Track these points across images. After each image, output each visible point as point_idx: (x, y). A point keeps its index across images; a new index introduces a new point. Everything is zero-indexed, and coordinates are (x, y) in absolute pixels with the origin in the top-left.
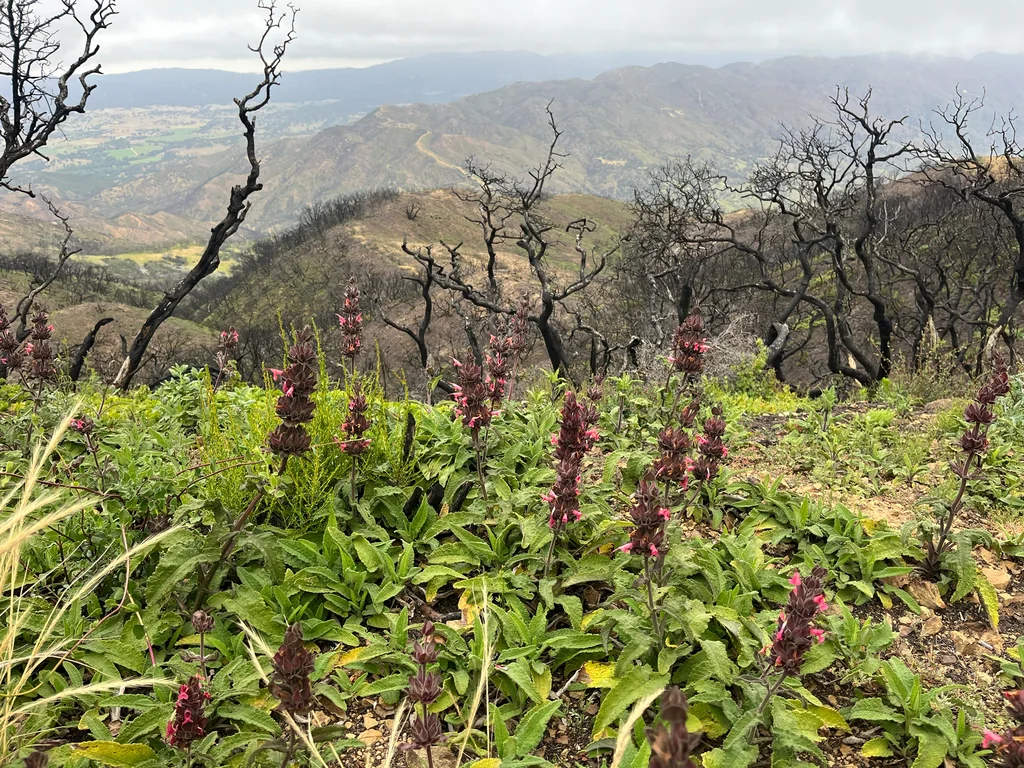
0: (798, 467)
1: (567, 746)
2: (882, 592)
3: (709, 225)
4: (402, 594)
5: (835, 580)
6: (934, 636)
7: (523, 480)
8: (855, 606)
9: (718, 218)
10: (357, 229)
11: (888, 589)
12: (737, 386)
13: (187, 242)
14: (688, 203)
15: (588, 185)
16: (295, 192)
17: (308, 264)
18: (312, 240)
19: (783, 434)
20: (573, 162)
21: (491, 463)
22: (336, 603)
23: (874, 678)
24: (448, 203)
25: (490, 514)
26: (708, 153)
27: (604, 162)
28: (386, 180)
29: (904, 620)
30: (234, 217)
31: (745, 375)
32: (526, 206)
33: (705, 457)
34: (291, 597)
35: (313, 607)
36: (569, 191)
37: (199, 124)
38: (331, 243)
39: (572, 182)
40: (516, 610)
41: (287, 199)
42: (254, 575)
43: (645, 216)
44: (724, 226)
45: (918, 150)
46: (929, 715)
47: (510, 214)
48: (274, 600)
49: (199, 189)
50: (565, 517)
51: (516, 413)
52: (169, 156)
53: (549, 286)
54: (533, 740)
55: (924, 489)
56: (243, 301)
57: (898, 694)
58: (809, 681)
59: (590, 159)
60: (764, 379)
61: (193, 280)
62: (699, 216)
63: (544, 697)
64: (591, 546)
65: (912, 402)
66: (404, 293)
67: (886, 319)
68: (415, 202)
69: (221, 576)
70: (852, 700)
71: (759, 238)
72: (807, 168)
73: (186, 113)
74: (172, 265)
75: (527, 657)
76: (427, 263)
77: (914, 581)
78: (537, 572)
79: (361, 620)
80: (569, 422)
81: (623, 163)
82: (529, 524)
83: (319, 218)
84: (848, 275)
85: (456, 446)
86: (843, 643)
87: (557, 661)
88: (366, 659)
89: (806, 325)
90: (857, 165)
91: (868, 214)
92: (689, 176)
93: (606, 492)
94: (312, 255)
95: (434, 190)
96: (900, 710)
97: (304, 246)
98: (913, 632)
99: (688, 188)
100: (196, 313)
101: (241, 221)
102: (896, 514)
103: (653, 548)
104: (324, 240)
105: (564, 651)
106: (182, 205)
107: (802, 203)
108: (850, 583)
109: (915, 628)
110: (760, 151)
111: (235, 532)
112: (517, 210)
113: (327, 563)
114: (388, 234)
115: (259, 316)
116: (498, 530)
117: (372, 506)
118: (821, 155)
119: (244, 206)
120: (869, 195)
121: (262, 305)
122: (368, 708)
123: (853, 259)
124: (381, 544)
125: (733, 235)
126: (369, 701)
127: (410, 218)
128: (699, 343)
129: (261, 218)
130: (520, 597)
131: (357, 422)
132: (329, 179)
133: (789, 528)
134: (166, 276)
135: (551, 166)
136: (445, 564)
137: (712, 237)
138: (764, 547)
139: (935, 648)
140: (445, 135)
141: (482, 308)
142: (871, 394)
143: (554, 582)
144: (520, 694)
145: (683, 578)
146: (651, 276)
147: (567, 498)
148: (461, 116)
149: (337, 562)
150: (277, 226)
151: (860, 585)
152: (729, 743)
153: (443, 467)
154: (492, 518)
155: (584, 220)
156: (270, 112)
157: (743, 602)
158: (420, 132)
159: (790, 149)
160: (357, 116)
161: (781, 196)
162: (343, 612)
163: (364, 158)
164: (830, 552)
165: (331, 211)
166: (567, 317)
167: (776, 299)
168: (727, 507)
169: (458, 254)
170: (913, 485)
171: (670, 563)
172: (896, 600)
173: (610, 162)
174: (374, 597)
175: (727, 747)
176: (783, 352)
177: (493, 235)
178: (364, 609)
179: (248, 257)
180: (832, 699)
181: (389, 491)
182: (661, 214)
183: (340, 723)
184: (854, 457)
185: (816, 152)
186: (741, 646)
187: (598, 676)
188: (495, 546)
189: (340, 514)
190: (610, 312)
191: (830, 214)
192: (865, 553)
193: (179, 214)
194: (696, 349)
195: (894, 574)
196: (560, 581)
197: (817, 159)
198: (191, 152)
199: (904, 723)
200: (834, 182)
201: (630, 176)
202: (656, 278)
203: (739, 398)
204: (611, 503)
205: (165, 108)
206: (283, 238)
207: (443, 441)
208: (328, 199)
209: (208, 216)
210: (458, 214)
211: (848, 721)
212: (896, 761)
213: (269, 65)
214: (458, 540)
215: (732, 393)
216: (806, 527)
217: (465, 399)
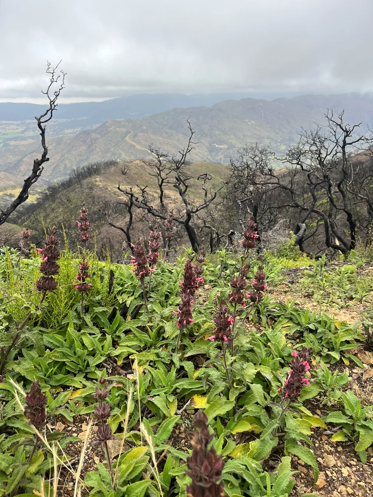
0: (306, 294)
1: (184, 438)
2: (344, 357)
3: (267, 176)
4: (105, 361)
5: (321, 351)
6: (370, 379)
7: (169, 303)
8: (331, 364)
9: (271, 173)
10: (98, 179)
11: (347, 355)
12: (281, 254)
13: (15, 186)
14: (257, 166)
15: (209, 157)
16: (67, 162)
17: (74, 196)
18: (76, 185)
19: (301, 278)
20: (202, 146)
21: (152, 295)
22: (71, 366)
23: (338, 402)
24: (142, 166)
25: (150, 320)
26: (267, 141)
27: (217, 146)
28: (112, 155)
29: (355, 371)
30: (35, 175)
31: (285, 249)
32: (178, 168)
33: (255, 291)
34: (49, 363)
35: (60, 368)
36: (200, 160)
37: (21, 129)
38: (85, 187)
39: (201, 156)
40: (161, 369)
41: (63, 165)
42: (31, 353)
43: (236, 172)
44: (274, 176)
45: (367, 139)
46: (366, 420)
47: (171, 172)
48: (40, 365)
49: (20, 161)
50: (185, 322)
51: (168, 269)
52: (6, 145)
53: (189, 207)
54: (165, 436)
55: (368, 304)
56: (42, 215)
57: (350, 409)
58: (306, 403)
59: (210, 145)
60: (294, 251)
61: (15, 205)
62: (262, 172)
63: (173, 413)
64: (199, 336)
65: (364, 261)
66: (121, 210)
67: (353, 221)
68: (126, 166)
69: (15, 353)
70: (328, 412)
71: (291, 182)
72: (314, 148)
73: (14, 124)
74: (8, 198)
75: (165, 393)
76: (130, 196)
77: (360, 351)
78: (172, 349)
79: (84, 375)
80: (188, 274)
81: (226, 147)
82: (169, 325)
83: (79, 174)
84: (335, 200)
85: (135, 286)
86: (324, 383)
87: (181, 395)
88: (84, 395)
89: (315, 224)
90: (338, 147)
91: (343, 170)
92: (257, 153)
93: (209, 308)
94: (76, 192)
95: (135, 161)
96: (351, 417)
97: (72, 188)
98: (359, 377)
99: (257, 159)
100: (19, 221)
101: (39, 176)
102: (353, 318)
103: (225, 338)
104: (81, 185)
105: (184, 390)
106: (12, 169)
107: (312, 165)
108: (328, 353)
109: (360, 375)
110: (291, 140)
111: (19, 331)
112: (174, 170)
113: (68, 346)
114: (113, 182)
115: (50, 222)
116: (154, 328)
117: (92, 317)
118: (321, 142)
119: (40, 169)
120: (344, 161)
121: (51, 216)
122: (85, 420)
123: (337, 192)
124: (95, 336)
125: (279, 181)
126: (85, 416)
127: (123, 174)
128: (254, 234)
129: (51, 175)
130: (163, 362)
131: (84, 275)
132: (84, 156)
133: (299, 325)
134: (5, 203)
135: (190, 148)
136: (127, 346)
137: (269, 182)
138: (287, 335)
139: (370, 385)
140: (140, 134)
141: (157, 217)
142: (346, 258)
143: (180, 355)
144: (160, 412)
145: (244, 352)
146: (239, 201)
147: (186, 312)
148: (148, 125)
149: (73, 345)
150: (59, 178)
151: (333, 354)
152: (263, 437)
153: (129, 297)
154: (151, 322)
155: (206, 174)
156: (55, 123)
157: (274, 363)
158: (127, 133)
159: (306, 139)
160: (97, 125)
161: (301, 162)
162: (76, 371)
163: (100, 145)
164: (319, 337)
165: (85, 171)
166: (200, 221)
167: (301, 212)
168: (269, 315)
169: (145, 191)
170: (363, 302)
171: (238, 344)
172: (351, 361)
173: (220, 146)
174: (91, 363)
175: (262, 439)
176: (303, 238)
177: (162, 182)
178: (86, 369)
179: (45, 193)
180: (318, 412)
181: (100, 309)
182: (243, 171)
183: (70, 428)
184: (334, 289)
185: (318, 140)
186: (272, 386)
187: (200, 402)
188: (152, 337)
189: (75, 321)
190: (220, 219)
191: (325, 170)
192: (336, 337)
193: (11, 173)
194: (252, 237)
195: (350, 348)
196: (184, 354)
197: (318, 144)
198: (16, 143)
199: (353, 424)
200: (327, 155)
201: (229, 153)
202: (241, 202)
203: (282, 260)
204: (212, 313)
205: (4, 122)
206: (62, 184)
207: (129, 284)
208: (83, 165)
209: (25, 174)
210: (146, 172)
211: (325, 423)
212: (349, 443)
213: (52, 100)
214: (134, 334)
215: (279, 258)
216: (308, 325)
217: (137, 263)
